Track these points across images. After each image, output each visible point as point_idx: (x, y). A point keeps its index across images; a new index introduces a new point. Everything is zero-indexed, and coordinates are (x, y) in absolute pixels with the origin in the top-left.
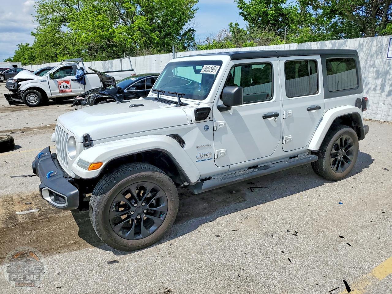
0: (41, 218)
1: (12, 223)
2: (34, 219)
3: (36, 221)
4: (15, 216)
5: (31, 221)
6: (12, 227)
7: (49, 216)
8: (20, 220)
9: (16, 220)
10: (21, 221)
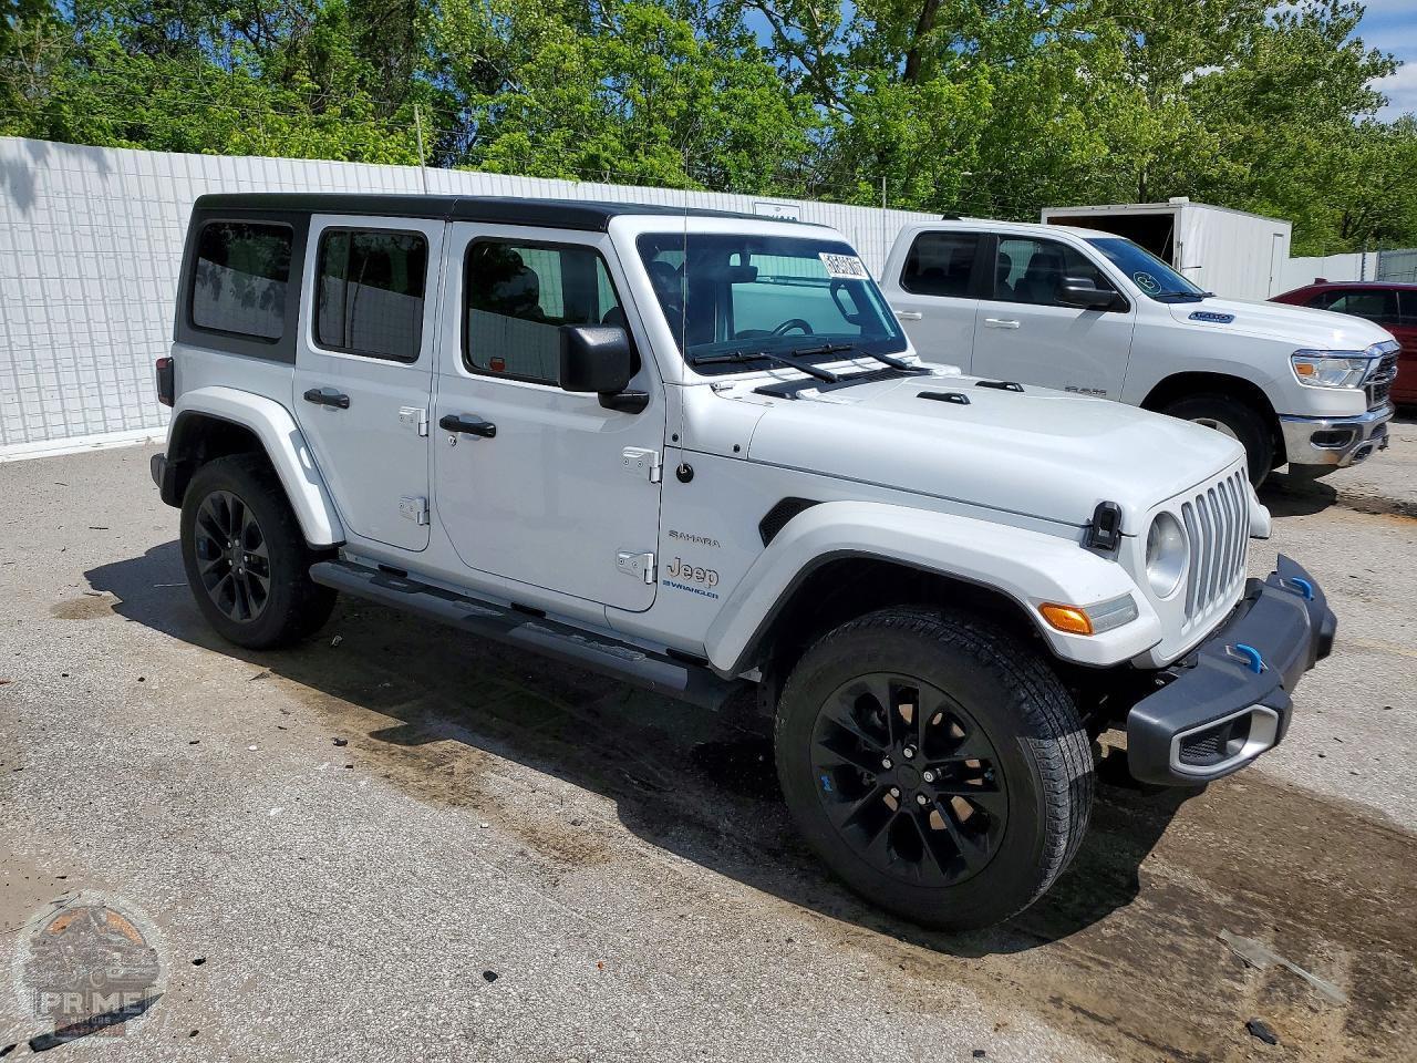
0: (1263, 914)
1: (1383, 964)
2: (1289, 926)
3: (1288, 914)
4: (1357, 994)
5: (1308, 923)
6: (1388, 947)
7: (1224, 900)
8: (1345, 957)
9: (1361, 972)
10: (1343, 954)
